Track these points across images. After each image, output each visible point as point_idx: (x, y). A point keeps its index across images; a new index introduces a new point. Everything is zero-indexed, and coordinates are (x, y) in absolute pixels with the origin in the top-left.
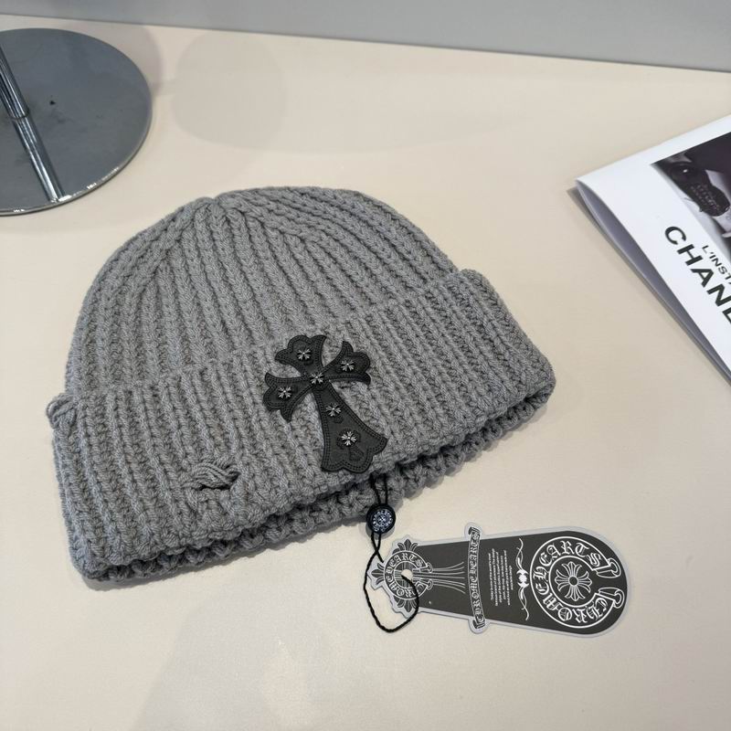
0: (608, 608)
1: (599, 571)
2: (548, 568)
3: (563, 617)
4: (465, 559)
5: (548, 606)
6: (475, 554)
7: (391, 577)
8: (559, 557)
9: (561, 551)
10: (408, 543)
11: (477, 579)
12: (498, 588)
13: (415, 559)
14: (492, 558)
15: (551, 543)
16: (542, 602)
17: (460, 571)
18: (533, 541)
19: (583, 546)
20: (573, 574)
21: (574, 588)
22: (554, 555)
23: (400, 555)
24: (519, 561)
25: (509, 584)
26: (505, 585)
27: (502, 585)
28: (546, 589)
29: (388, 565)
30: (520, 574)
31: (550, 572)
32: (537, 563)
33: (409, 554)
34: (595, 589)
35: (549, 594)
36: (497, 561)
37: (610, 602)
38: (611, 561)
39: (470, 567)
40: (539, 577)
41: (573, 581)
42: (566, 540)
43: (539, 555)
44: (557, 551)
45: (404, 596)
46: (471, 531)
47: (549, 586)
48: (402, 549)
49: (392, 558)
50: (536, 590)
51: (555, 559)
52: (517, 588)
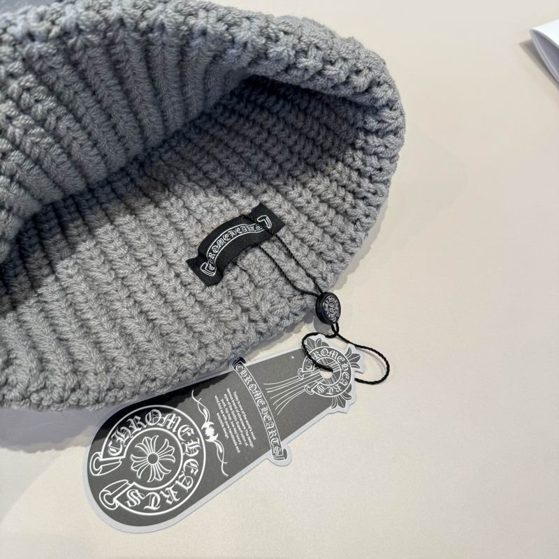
0: (107, 448)
1: (126, 486)
2: (186, 458)
3: (156, 413)
4: (277, 419)
5: (174, 415)
6: (270, 430)
7: (341, 361)
8: (177, 479)
9: (177, 488)
10: (342, 404)
11: (258, 405)
12: (233, 407)
13: (327, 391)
14: (250, 435)
15: (190, 490)
16: (182, 417)
17: (279, 403)
18: (211, 481)
19: (152, 508)
20: (156, 466)
21: (150, 451)
22: (183, 478)
23: (343, 388)
24: (220, 449)
25: (222, 418)
26: (226, 415)
27: (230, 412)
28: (181, 433)
29: (349, 371)
30: (215, 435)
31: (182, 454)
32: (199, 458)
33: (335, 393)
34: (127, 462)
35: (177, 429)
36: (244, 436)
37: (106, 455)
38: (114, 506)
39: (269, 413)
40: (193, 443)
41: (153, 459)
42: (175, 504)
43: (200, 468)
44: (181, 484)
45: (319, 350)
46: (284, 454)
47: (178, 439)
48: (344, 394)
49: (349, 381)
50: (192, 426)
51: (180, 474)
52: (213, 418)
